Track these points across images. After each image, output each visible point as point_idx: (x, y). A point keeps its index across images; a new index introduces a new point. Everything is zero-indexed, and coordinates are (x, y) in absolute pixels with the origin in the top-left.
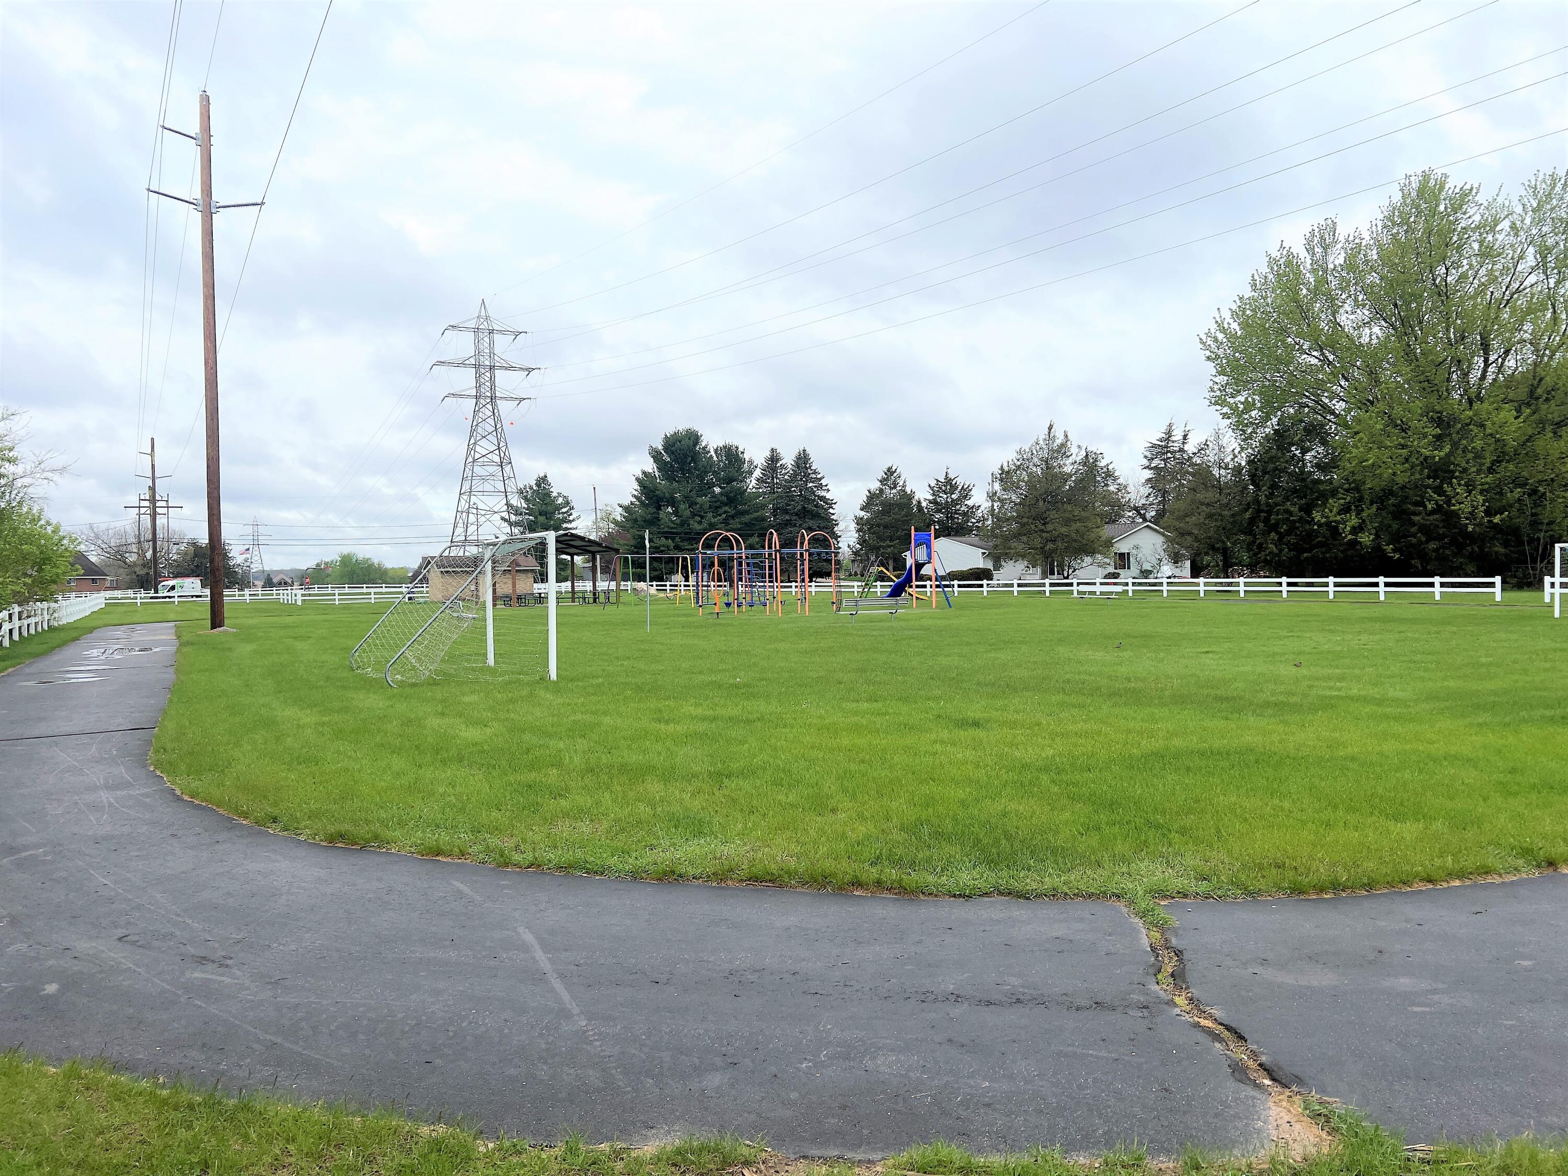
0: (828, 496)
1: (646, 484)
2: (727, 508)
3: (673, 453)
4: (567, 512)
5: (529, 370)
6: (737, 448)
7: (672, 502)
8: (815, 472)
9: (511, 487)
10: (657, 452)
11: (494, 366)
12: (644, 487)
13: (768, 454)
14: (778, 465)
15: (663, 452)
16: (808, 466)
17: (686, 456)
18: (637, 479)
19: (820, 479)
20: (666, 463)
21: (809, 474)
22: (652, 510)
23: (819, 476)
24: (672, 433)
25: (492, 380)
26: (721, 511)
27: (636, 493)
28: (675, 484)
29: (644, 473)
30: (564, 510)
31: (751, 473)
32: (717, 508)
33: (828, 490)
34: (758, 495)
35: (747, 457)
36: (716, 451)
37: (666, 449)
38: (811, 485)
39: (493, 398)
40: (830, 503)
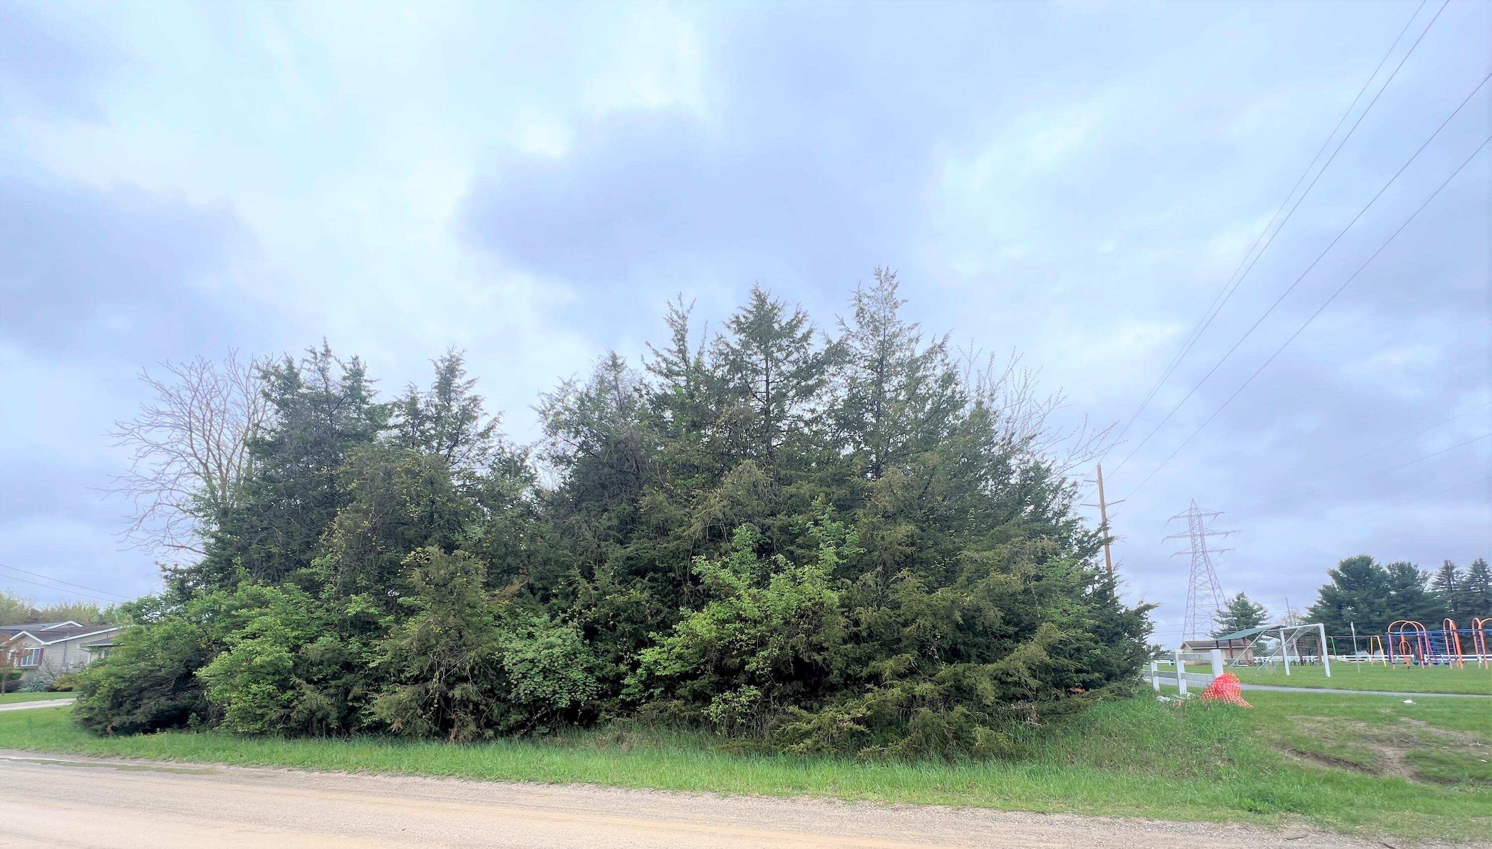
1: (1328, 594)
2: (1404, 605)
3: (1348, 571)
5: (1227, 534)
6: (1410, 564)
7: (1351, 603)
9: (1221, 601)
10: (1335, 573)
11: (1204, 534)
12: (1326, 596)
13: (1442, 565)
14: (1454, 572)
15: (1340, 573)
16: (1486, 571)
17: (1360, 573)
18: (1320, 592)
20: (1343, 579)
22: (1335, 609)
24: (1346, 560)
25: (1203, 542)
26: (1397, 607)
27: (1320, 600)
28: (1353, 592)
29: (1326, 587)
31: (1426, 580)
32: (1395, 605)
34: (1435, 595)
35: (1420, 569)
36: (1389, 568)
37: (1342, 569)
39: (1205, 553)
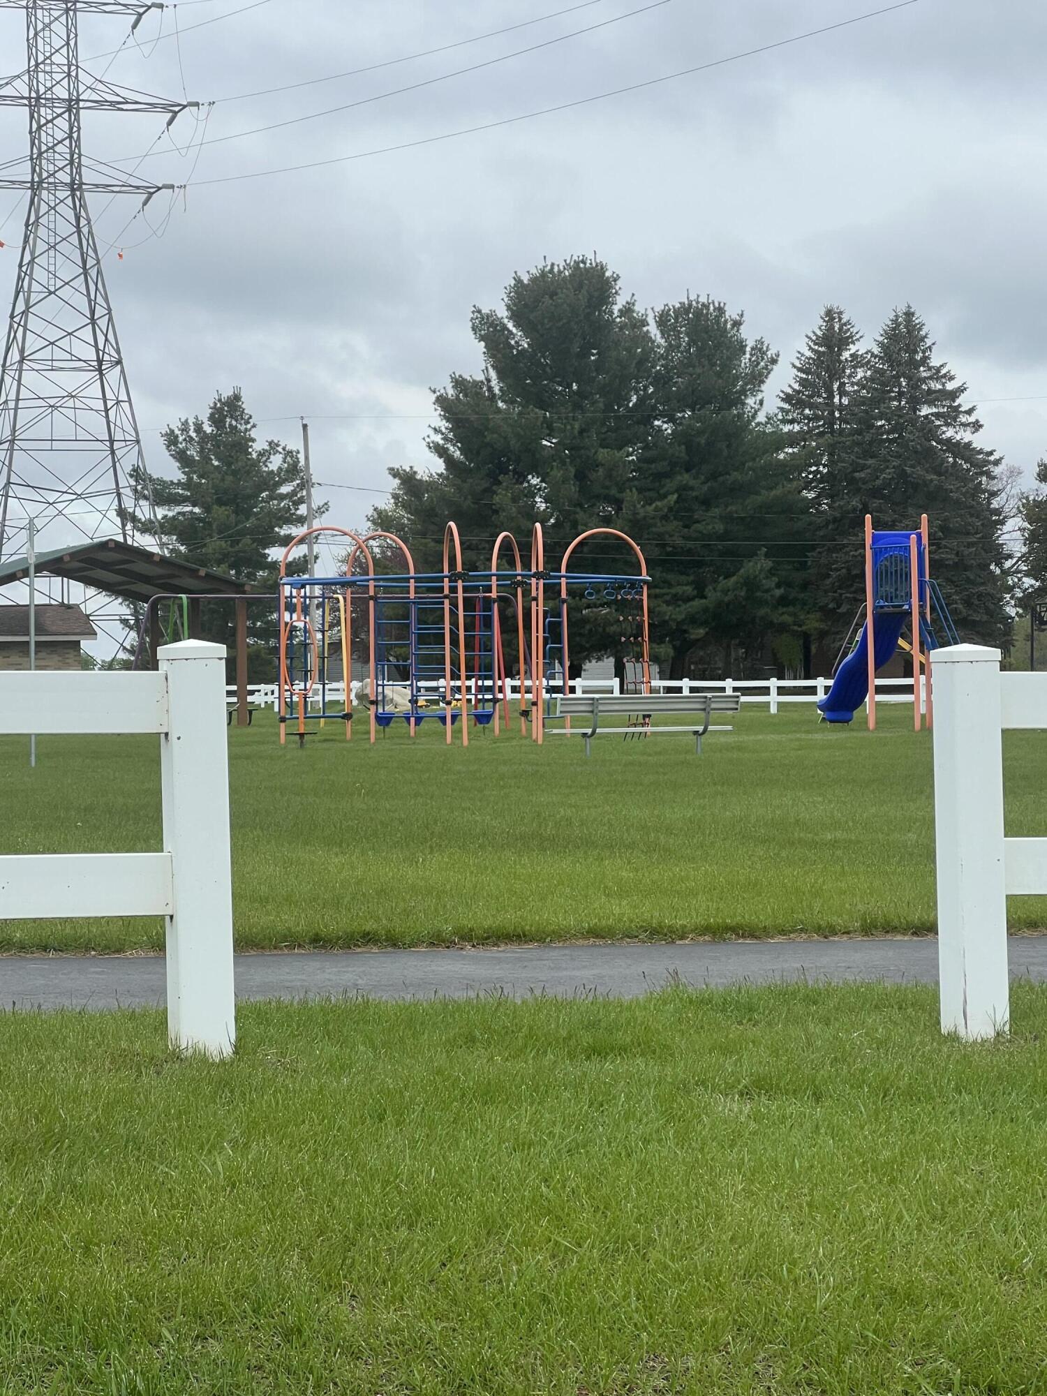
0: (979, 441)
2: (688, 478)
3: (536, 326)
4: (294, 493)
5: (173, 110)
6: (721, 310)
7: (530, 461)
8: (937, 374)
10: (492, 325)
11: (78, 101)
13: (815, 325)
14: (846, 355)
15: (510, 325)
16: (918, 357)
17: (574, 334)
18: (441, 401)
19: (954, 395)
20: (519, 354)
21: (924, 380)
23: (950, 386)
24: (534, 271)
25: (73, 136)
27: (438, 439)
28: (545, 412)
29: (459, 383)
30: (285, 489)
31: (757, 379)
32: (659, 476)
33: (977, 426)
34: (780, 441)
35: (749, 335)
36: (662, 320)
37: (517, 314)
38: (925, 411)
39: (75, 187)
40: (981, 462)
